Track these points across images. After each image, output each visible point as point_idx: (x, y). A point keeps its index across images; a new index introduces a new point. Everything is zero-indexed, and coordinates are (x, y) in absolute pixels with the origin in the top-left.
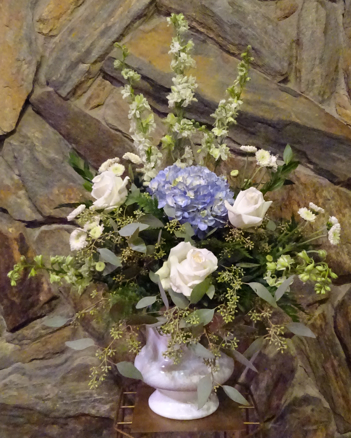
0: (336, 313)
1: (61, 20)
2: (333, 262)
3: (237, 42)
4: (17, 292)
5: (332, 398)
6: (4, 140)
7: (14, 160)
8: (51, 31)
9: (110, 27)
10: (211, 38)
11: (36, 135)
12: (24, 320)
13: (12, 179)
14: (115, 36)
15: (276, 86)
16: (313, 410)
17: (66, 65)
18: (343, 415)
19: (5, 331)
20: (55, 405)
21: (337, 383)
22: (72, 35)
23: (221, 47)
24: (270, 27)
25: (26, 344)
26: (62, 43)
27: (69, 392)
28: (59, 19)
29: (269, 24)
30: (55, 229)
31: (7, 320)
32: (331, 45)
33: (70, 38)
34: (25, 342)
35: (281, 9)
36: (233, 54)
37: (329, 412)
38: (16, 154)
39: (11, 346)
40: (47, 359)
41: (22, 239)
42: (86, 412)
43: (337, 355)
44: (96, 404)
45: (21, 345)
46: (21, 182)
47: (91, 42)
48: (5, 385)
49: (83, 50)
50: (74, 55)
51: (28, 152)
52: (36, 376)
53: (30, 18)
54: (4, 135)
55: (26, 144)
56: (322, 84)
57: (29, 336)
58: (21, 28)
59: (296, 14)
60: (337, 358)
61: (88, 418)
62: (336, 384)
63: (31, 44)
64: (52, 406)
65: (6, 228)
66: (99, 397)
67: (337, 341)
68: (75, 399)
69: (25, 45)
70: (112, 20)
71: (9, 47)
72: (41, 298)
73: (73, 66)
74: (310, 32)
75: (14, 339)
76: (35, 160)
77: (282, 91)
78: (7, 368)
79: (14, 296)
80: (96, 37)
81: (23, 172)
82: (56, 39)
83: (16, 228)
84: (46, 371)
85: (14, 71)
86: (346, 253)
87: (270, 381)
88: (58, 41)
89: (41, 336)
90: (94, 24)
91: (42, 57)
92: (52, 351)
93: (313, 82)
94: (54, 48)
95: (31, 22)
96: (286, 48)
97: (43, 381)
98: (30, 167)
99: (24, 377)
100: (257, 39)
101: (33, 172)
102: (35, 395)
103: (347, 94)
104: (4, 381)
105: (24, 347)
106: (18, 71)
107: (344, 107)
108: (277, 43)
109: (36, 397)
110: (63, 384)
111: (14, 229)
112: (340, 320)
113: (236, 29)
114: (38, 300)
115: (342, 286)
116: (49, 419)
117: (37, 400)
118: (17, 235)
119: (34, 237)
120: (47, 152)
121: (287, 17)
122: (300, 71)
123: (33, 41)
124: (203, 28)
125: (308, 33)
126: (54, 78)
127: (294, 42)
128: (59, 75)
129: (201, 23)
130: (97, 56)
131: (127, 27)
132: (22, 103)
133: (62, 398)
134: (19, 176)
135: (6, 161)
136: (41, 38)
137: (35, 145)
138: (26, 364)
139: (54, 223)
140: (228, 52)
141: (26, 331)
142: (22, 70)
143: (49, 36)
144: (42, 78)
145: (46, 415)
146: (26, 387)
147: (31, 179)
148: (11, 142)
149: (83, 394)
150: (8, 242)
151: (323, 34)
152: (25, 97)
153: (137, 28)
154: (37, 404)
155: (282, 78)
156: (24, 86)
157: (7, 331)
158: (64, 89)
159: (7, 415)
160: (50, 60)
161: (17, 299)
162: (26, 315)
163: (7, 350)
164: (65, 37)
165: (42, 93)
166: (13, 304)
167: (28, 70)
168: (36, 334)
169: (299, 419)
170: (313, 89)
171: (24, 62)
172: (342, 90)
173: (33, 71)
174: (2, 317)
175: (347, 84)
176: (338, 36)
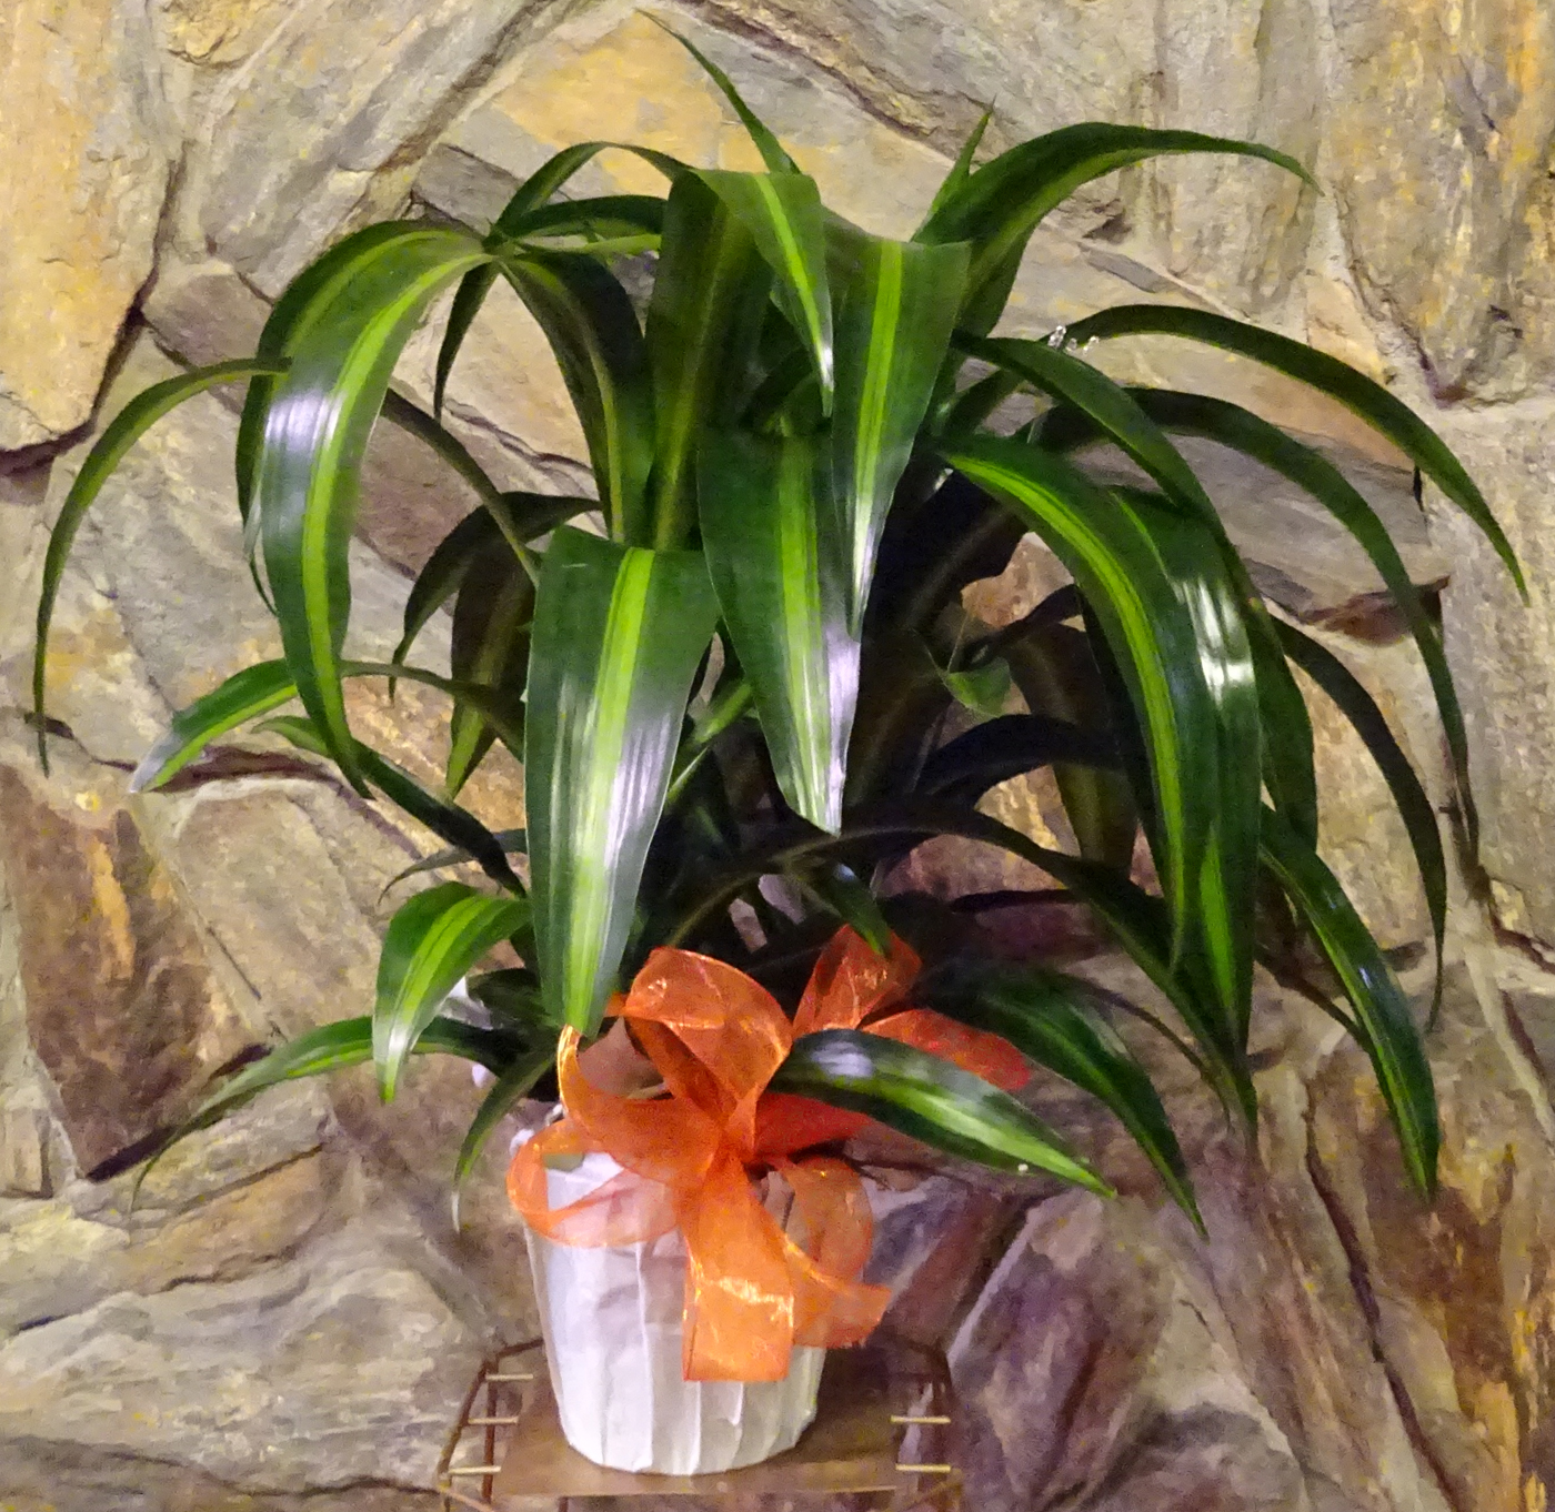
0: (1312, 1104)
1: (253, 6)
3: (926, 86)
4: (109, 1031)
6: (51, 459)
8: (215, 47)
9: (443, 31)
10: (830, 71)
11: (172, 442)
12: (139, 1135)
14: (465, 64)
15: (1077, 252)
16: (1225, 1461)
17: (280, 176)
18: (1337, 1477)
19: (71, 1177)
20: (263, 1446)
22: (299, 64)
23: (867, 103)
24: (1052, 24)
25: (150, 1225)
27: (314, 1401)
28: (246, 1)
29: (1045, 16)
30: (251, 797)
32: (1284, 92)
33: (289, 76)
34: (146, 1215)
36: (912, 131)
37: (1286, 1465)
38: (97, 517)
39: (94, 1233)
40: (229, 1280)
41: (125, 835)
42: (379, 1473)
43: (1314, 1257)
44: (415, 1443)
45: (132, 1227)
46: (118, 618)
47: (371, 86)
48: (74, 1373)
49: (343, 119)
50: (308, 139)
51: (142, 506)
52: (188, 1341)
54: (48, 443)
55: (135, 475)
56: (1249, 239)
57: (159, 1194)
58: (104, 35)
60: (1316, 1268)
61: (388, 1493)
63: (141, 96)
64: (248, 1453)
65: (67, 794)
66: (428, 1418)
67: (1320, 1208)
68: (337, 1424)
69: (122, 101)
70: (451, 2)
71: (60, 109)
72: (203, 1054)
73: (308, 177)
74: (1206, 45)
75: (105, 1206)
76: (166, 536)
77: (1100, 269)
78: (79, 1311)
79: (100, 1044)
80: (389, 68)
81: (124, 581)
82: (241, 77)
83: (103, 793)
84: (228, 1322)
85: (83, 198)
87: (1062, 1353)
88: (245, 86)
89: (211, 1195)
90: (380, 18)
91: (188, 145)
92: (247, 1250)
93: (1219, 236)
94: (232, 112)
95: (140, 13)
96: (1113, 105)
98: (153, 563)
99: (144, 1347)
100: (1004, 73)
101: (162, 584)
102: (184, 1411)
103: (1349, 279)
104: (68, 1362)
105: (144, 1233)
106: (98, 197)
107: (1338, 329)
108: (1077, 88)
109: (190, 1419)
110: (291, 1368)
111: (95, 797)
112: (1326, 1128)
113: (922, 35)
114: (192, 1059)
116: (239, 1499)
117: (196, 1429)
118: (105, 821)
119: (174, 825)
120: (214, 506)
122: (1167, 193)
123: (152, 84)
124: (797, 29)
125: (1198, 48)
126: (234, 228)
127: (1144, 79)
128: (253, 215)
129: (790, 15)
130: (397, 142)
131: (506, 29)
132: (116, 320)
133: (286, 1422)
134: (112, 595)
136: (181, 78)
137: (166, 481)
138: (152, 1299)
139: (246, 772)
140: (893, 122)
142: (109, 196)
143: (212, 67)
144: (191, 226)
145: (228, 1485)
146: (154, 1381)
147: (157, 609)
150: (73, 845)
151: (1253, 52)
152: (127, 300)
153: (543, 33)
154: (192, 1441)
155: (1101, 219)
156: (121, 258)
157: (78, 1176)
158: (272, 269)
159: (81, 1486)
160: (216, 158)
161: (112, 1056)
162: (146, 1115)
163: (79, 1244)
164: (271, 67)
165: (191, 285)
166: (95, 1076)
167: (134, 195)
168: (186, 1187)
169: (1173, 1492)
170: (1217, 259)
171: (117, 164)
172: (1330, 262)
173: (154, 199)
174: (56, 1124)
175: (1349, 238)
176: (1312, 56)
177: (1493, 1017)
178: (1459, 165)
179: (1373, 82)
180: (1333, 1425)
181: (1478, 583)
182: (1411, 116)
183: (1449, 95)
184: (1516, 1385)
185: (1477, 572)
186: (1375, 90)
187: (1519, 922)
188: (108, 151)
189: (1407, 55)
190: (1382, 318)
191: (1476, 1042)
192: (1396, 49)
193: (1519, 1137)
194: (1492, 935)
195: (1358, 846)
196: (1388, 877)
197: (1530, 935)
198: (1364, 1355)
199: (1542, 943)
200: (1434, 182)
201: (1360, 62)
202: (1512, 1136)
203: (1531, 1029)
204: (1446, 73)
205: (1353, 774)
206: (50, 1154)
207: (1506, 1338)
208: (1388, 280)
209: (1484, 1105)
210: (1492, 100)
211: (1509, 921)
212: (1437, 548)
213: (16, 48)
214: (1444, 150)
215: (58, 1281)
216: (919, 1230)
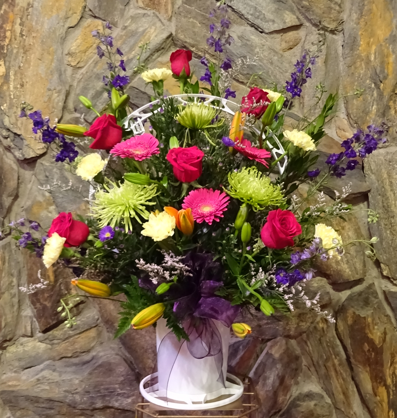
0: (337, 317)
1: (87, 54)
2: (334, 271)
3: (245, 72)
4: (48, 297)
5: (333, 394)
6: (37, 161)
7: (46, 179)
8: (78, 63)
9: (132, 59)
12: (54, 322)
13: (44, 195)
16: (315, 405)
17: (92, 93)
18: (343, 409)
19: (38, 332)
20: (83, 398)
21: (338, 380)
22: (98, 67)
24: (276, 58)
25: (57, 344)
26: (88, 74)
27: (95, 387)
28: (85, 52)
29: (274, 56)
31: (39, 322)
32: (331, 74)
33: (95, 70)
34: (55, 341)
35: (286, 42)
36: (242, 83)
37: (330, 406)
38: (48, 174)
39: (43, 346)
40: (75, 357)
42: (111, 405)
43: (337, 355)
44: (119, 398)
45: (52, 345)
46: (52, 198)
48: (38, 380)
50: (99, 85)
51: (58, 171)
52: (65, 372)
53: (60, 52)
54: (37, 157)
57: (59, 337)
58: (52, 61)
59: (299, 46)
60: (337, 357)
61: (113, 410)
62: (336, 381)
63: (60, 75)
64: (79, 400)
66: (122, 392)
67: (338, 342)
68: (101, 393)
69: (56, 76)
70: (133, 53)
71: (41, 77)
73: (99, 94)
75: (46, 339)
76: (64, 179)
77: (287, 116)
78: (39, 365)
79: (46, 300)
82: (83, 70)
84: (74, 368)
85: (46, 99)
86: (345, 262)
87: (276, 378)
88: (84, 73)
89: (71, 337)
90: (117, 56)
91: (71, 86)
92: (79, 350)
93: (315, 108)
94: (81, 79)
95: (61, 56)
97: (72, 377)
99: (55, 374)
100: (264, 69)
102: (64, 389)
103: (346, 118)
104: (37, 377)
105: (55, 346)
106: (50, 99)
107: (344, 130)
108: (282, 73)
109: (65, 391)
110: (90, 379)
112: (341, 323)
113: (245, 60)
115: (343, 292)
116: (77, 411)
117: (67, 394)
121: (291, 49)
122: (303, 98)
123: (63, 72)
124: (215, 59)
126: (81, 106)
129: (213, 56)
131: (146, 59)
133: (88, 392)
134: (50, 193)
135: (38, 180)
136: (69, 70)
137: (64, 166)
138: (56, 362)
140: (238, 81)
141: (55, 332)
142: (52, 99)
143: (77, 68)
144: (71, 105)
145: (74, 408)
146: (57, 382)
147: (61, 196)
148: (43, 162)
149: (107, 389)
151: (324, 64)
153: (155, 60)
154: (66, 397)
156: (55, 113)
157: (40, 332)
158: (90, 116)
159: (39, 407)
160: (77, 89)
161: (48, 303)
162: (56, 317)
163: (39, 348)
164: (91, 68)
165: (71, 119)
166: (44, 308)
167: (58, 98)
168: (65, 335)
169: (302, 412)
170: (315, 113)
171: (54, 91)
172: (342, 115)
173: (63, 99)
174: (35, 319)
175: (347, 108)
176: (338, 65)
177: (381, 296)
178: (373, 92)
179: (353, 72)
180: (342, 396)
181: (377, 191)
182: (361, 79)
183: (371, 75)
184: (387, 387)
185: (377, 188)
186: (353, 73)
187: (387, 274)
188: (52, 88)
189: (361, 65)
190: (354, 128)
191: (377, 303)
192: (358, 64)
193: (388, 326)
194: (381, 276)
195: (348, 255)
196: (355, 262)
197: (390, 277)
198: (349, 379)
199: (393, 278)
200: (367, 95)
201: (349, 67)
202: (385, 326)
203: (390, 300)
204: (370, 69)
205: (347, 237)
206: (33, 327)
207: (384, 375)
208: (356, 118)
209: (379, 318)
210: (381, 76)
211: (385, 273)
212: (368, 183)
213: (32, 64)
214: (370, 88)
215: (34, 357)
216: (241, 347)
